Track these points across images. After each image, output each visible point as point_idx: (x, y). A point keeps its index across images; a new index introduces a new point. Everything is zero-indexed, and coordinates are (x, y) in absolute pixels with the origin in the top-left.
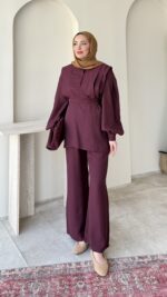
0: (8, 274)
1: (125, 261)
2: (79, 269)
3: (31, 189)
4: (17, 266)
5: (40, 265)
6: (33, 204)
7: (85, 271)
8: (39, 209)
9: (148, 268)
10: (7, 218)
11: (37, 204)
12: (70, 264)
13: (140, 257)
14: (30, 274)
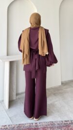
0: (3, 127)
1: (58, 122)
2: (36, 126)
3: (14, 87)
4: (7, 124)
5: (18, 123)
7: (40, 127)
8: (18, 97)
9: (69, 126)
10: (3, 101)
11: (17, 94)
12: (32, 124)
13: (65, 121)
14: (14, 128)
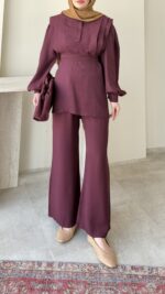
2: (48, 273)
6: (17, 173)
7: (56, 277)
8: (24, 180)
9: (141, 286)
11: (22, 174)
12: (40, 264)
13: (133, 268)
